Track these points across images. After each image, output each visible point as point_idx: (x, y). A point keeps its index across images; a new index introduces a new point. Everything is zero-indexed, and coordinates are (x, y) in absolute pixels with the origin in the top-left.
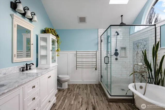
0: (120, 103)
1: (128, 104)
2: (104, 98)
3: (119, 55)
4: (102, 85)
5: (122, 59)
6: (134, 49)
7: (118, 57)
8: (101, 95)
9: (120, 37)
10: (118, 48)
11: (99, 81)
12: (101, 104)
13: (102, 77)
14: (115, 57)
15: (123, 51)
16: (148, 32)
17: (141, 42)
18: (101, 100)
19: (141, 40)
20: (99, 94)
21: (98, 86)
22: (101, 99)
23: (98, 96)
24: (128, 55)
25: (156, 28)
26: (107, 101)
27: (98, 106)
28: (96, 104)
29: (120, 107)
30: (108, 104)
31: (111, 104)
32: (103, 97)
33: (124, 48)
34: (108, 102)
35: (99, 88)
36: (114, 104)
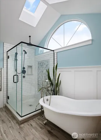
0: (31, 121)
1: (37, 118)
2: (14, 123)
3: (26, 72)
4: (9, 107)
5: (29, 76)
6: (38, 68)
7: (26, 75)
8: (9, 120)
9: (27, 55)
10: (26, 66)
11: (4, 103)
12: (11, 132)
13: (8, 98)
14: (23, 75)
15: (30, 69)
16: (50, 55)
17: (44, 62)
18: (10, 127)
19: (44, 61)
20: (6, 120)
21: (4, 110)
22: (10, 125)
23: (4, 123)
24: (34, 73)
25: (54, 53)
26: (17, 125)
27: (7, 137)
28: (4, 135)
29: (31, 125)
30: (19, 127)
31: (22, 125)
32: (12, 122)
33: (30, 67)
34: (19, 125)
35: (5, 111)
36: (26, 124)
